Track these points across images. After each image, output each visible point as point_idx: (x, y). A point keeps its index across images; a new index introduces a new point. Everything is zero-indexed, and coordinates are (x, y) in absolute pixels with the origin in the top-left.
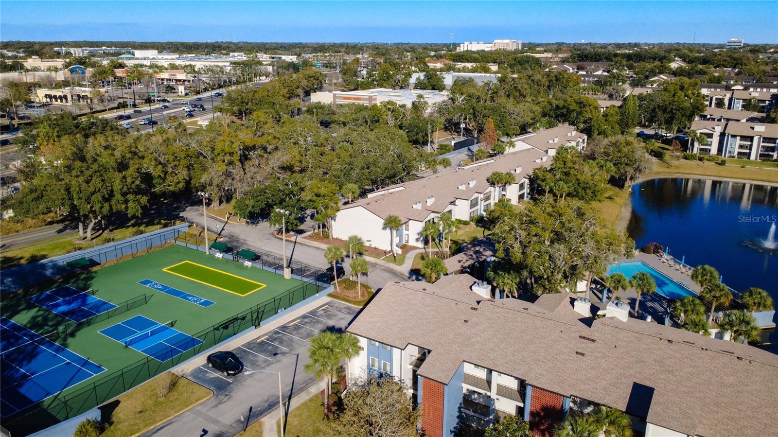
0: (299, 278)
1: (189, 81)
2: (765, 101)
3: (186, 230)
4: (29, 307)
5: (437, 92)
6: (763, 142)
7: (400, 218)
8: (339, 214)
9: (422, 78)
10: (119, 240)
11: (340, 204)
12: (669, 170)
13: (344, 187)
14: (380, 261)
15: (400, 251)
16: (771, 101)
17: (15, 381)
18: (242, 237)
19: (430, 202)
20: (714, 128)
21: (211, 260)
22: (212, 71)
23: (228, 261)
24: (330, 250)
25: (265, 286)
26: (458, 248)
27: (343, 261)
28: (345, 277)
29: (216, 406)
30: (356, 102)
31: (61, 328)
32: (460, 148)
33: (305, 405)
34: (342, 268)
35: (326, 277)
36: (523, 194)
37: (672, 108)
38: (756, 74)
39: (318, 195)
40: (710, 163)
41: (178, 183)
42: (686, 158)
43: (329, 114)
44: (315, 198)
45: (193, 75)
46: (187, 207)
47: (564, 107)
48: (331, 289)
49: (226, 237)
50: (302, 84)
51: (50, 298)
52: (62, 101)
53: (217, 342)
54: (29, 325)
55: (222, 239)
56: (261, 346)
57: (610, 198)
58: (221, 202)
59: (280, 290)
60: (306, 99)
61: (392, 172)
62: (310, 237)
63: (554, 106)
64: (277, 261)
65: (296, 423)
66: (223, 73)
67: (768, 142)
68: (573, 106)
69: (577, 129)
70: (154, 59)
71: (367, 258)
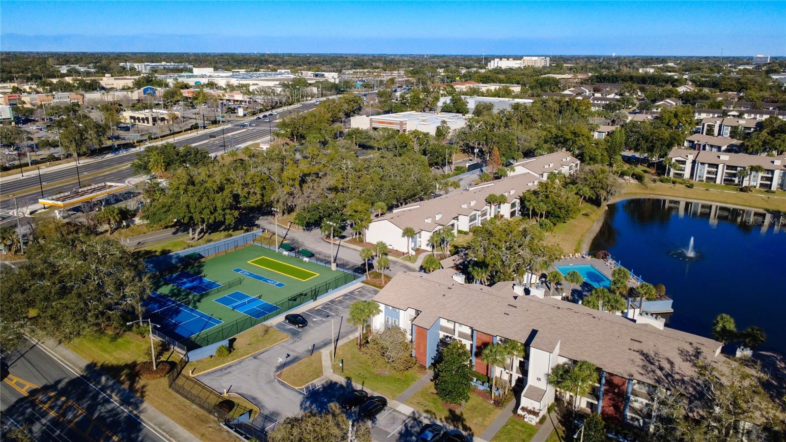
0: (342, 270)
1: (246, 102)
2: (751, 128)
3: (261, 234)
4: (167, 284)
5: (460, 115)
6: (727, 169)
7: (414, 229)
8: (371, 225)
9: (448, 102)
10: (216, 241)
11: (372, 217)
12: (646, 192)
13: (376, 204)
14: (399, 260)
15: (414, 253)
16: (756, 128)
17: (171, 326)
18: (300, 240)
19: (438, 217)
20: (687, 156)
21: (280, 256)
22: (265, 92)
23: (291, 257)
24: (363, 251)
25: (318, 275)
26: (456, 251)
27: (373, 258)
28: (374, 270)
29: (293, 343)
30: (389, 126)
31: (191, 297)
32: (473, 169)
33: (346, 344)
34: (372, 264)
35: (360, 270)
36: (515, 211)
37: (653, 139)
38: (755, 99)
39: (355, 212)
40: (681, 186)
41: (257, 201)
42: (662, 181)
43: (365, 138)
44: (354, 213)
45: (249, 97)
46: (259, 217)
47: (562, 136)
48: (364, 278)
49: (289, 240)
50: (343, 108)
51: (178, 278)
52: (144, 122)
53: (290, 308)
54: (170, 295)
55: (286, 242)
56: (318, 312)
57: (586, 215)
58: (284, 213)
59: (329, 277)
60: (346, 120)
61: (412, 193)
62: (350, 242)
63: (554, 134)
64: (327, 258)
65: (341, 353)
66: (274, 93)
67: (731, 169)
68: (569, 136)
69: (573, 155)
70: (210, 76)
71: (390, 257)
